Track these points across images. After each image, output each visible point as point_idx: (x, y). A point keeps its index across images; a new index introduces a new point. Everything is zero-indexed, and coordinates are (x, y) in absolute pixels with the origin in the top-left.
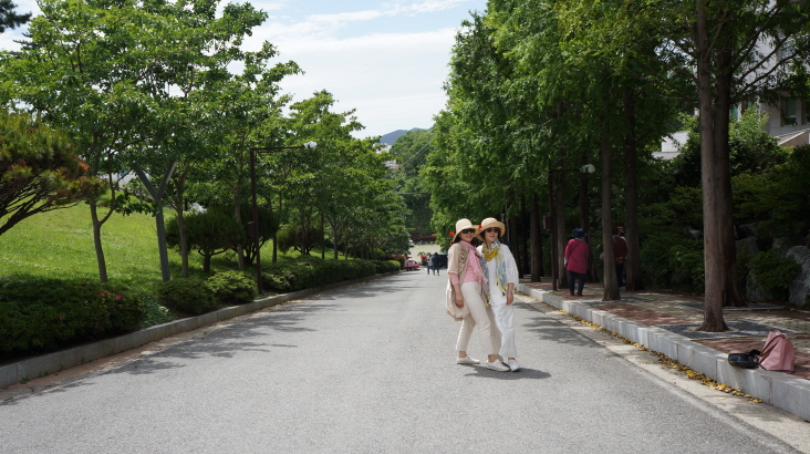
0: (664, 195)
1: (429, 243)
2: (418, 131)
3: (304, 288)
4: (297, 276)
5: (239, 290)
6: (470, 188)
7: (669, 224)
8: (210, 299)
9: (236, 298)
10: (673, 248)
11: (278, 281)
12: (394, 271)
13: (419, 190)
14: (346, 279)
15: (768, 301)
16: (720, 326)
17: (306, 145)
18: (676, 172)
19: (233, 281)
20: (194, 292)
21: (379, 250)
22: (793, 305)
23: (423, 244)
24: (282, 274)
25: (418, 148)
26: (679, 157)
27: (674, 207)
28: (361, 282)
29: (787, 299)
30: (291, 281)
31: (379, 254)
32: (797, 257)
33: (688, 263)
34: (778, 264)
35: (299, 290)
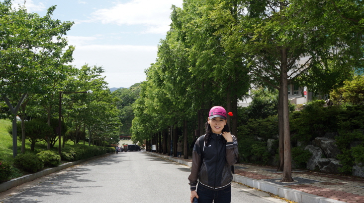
0: (244, 122)
1: (127, 139)
2: (124, 89)
3: (79, 159)
4: (77, 154)
5: (53, 160)
6: (158, 116)
7: (248, 134)
8: (41, 165)
9: (51, 164)
10: (253, 145)
11: (68, 156)
12: (112, 152)
13: (123, 115)
14: (95, 155)
15: (298, 168)
16: (291, 180)
17: (87, 92)
18: (249, 112)
19: (50, 155)
20: (33, 161)
21: (106, 142)
22: (309, 170)
23: (124, 140)
24: (70, 153)
25: (124, 96)
26: (250, 106)
27: (249, 127)
28: (101, 157)
29: (306, 168)
30: (74, 156)
31: (106, 144)
32: (310, 149)
33: (261, 152)
34: (302, 153)
35: (77, 160)
